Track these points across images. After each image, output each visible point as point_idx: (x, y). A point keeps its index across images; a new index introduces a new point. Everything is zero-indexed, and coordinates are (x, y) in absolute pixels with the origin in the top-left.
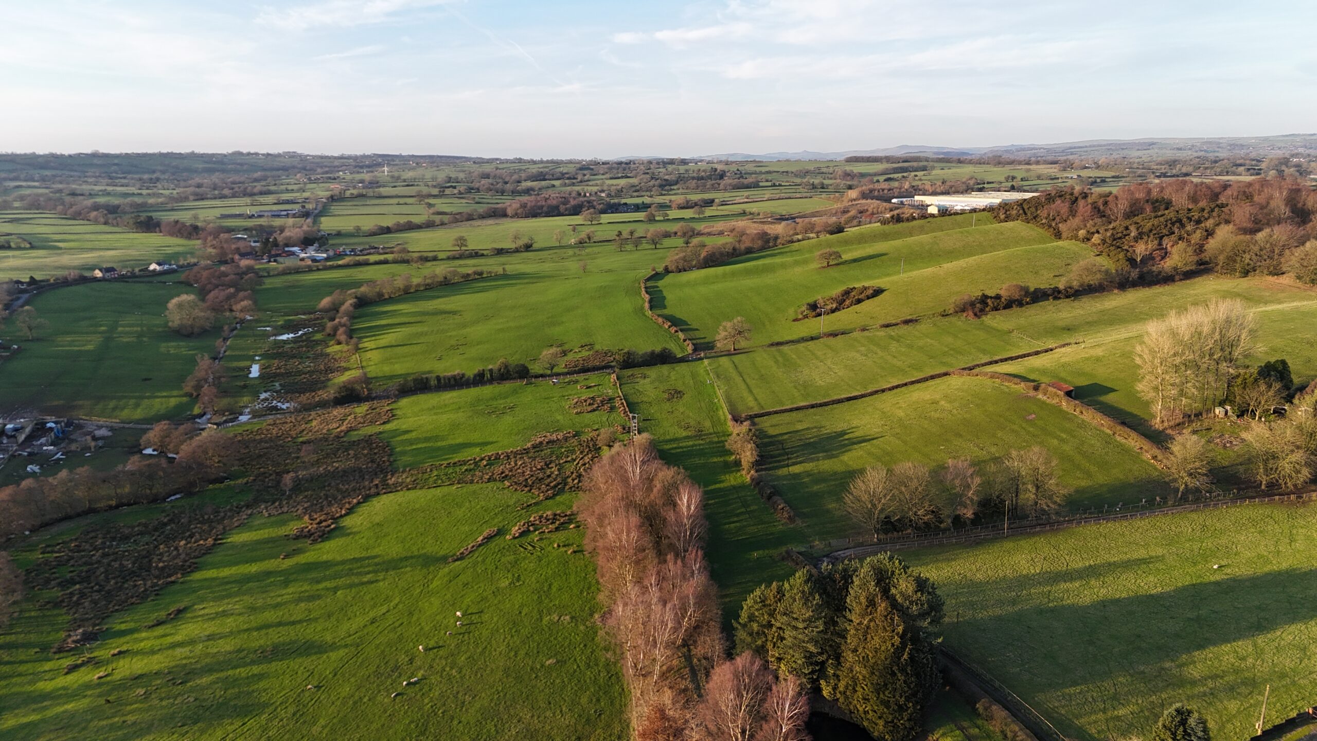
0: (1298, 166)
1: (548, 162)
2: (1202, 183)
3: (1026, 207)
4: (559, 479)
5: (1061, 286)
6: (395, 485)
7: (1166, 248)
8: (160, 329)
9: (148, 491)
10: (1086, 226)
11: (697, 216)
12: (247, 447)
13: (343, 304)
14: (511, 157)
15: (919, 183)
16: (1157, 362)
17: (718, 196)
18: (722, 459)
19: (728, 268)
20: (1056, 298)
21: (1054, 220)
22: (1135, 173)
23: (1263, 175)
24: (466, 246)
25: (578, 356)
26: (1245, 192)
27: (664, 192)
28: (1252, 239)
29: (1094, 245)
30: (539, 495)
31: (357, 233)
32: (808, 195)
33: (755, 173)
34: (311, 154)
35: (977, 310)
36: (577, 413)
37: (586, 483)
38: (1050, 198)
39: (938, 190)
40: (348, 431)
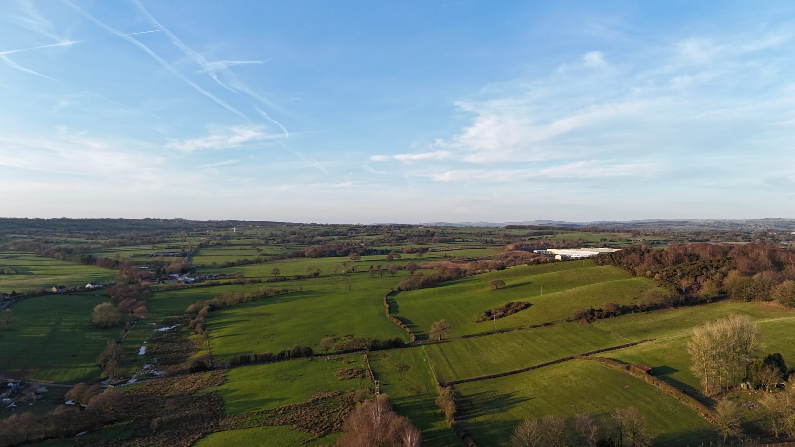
0: (772, 236)
1: (331, 225)
2: (717, 245)
3: (614, 257)
4: (328, 424)
5: (639, 305)
6: (223, 426)
7: (700, 283)
8: (87, 324)
9: (65, 429)
10: (650, 269)
11: (418, 258)
12: (132, 400)
13: (201, 309)
14: (309, 222)
15: (549, 242)
16: (701, 353)
17: (430, 246)
18: (433, 412)
19: (436, 289)
20: (636, 312)
21: (631, 265)
22: (676, 238)
23: (752, 242)
24: (279, 274)
25: (344, 342)
26: (743, 251)
27: (398, 244)
28: (751, 279)
29: (657, 280)
30: (315, 435)
31: (214, 266)
32: (484, 247)
33: (452, 233)
34: (191, 220)
35: (588, 318)
36: (341, 380)
37: (345, 427)
38: (628, 252)
39: (561, 246)
40: (197, 390)
